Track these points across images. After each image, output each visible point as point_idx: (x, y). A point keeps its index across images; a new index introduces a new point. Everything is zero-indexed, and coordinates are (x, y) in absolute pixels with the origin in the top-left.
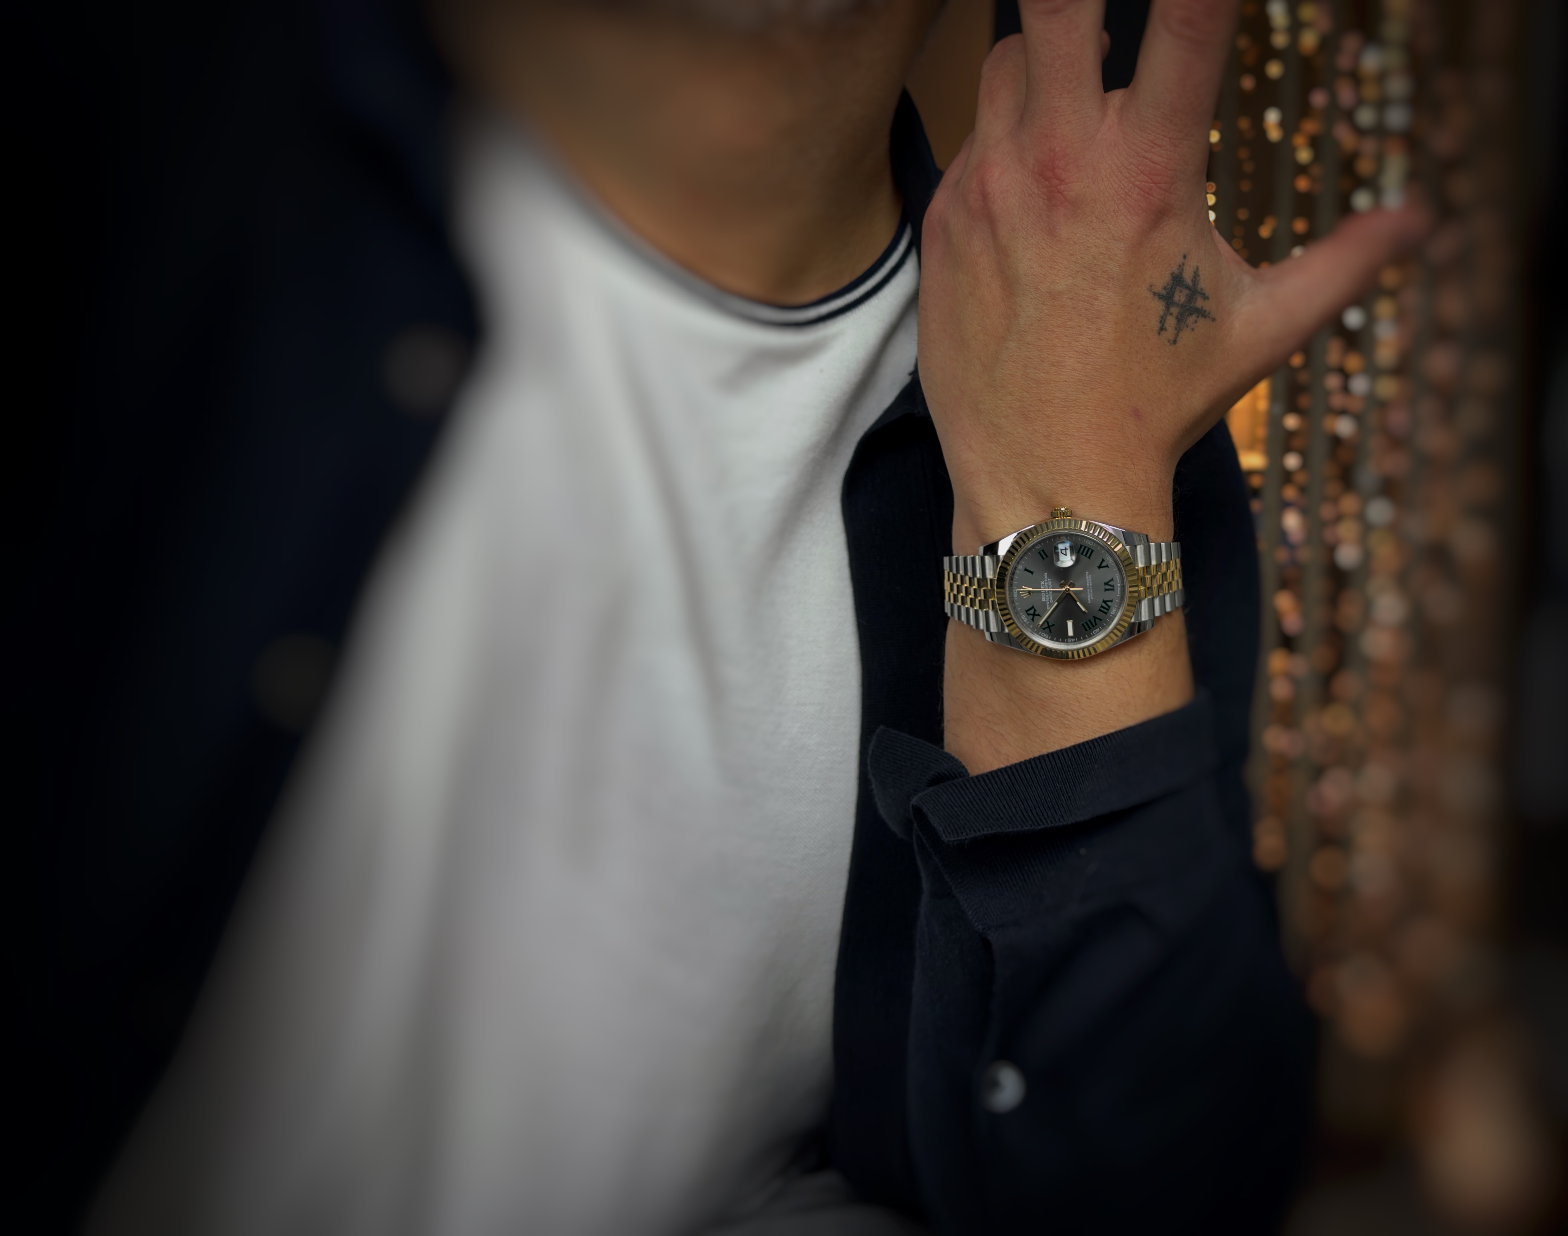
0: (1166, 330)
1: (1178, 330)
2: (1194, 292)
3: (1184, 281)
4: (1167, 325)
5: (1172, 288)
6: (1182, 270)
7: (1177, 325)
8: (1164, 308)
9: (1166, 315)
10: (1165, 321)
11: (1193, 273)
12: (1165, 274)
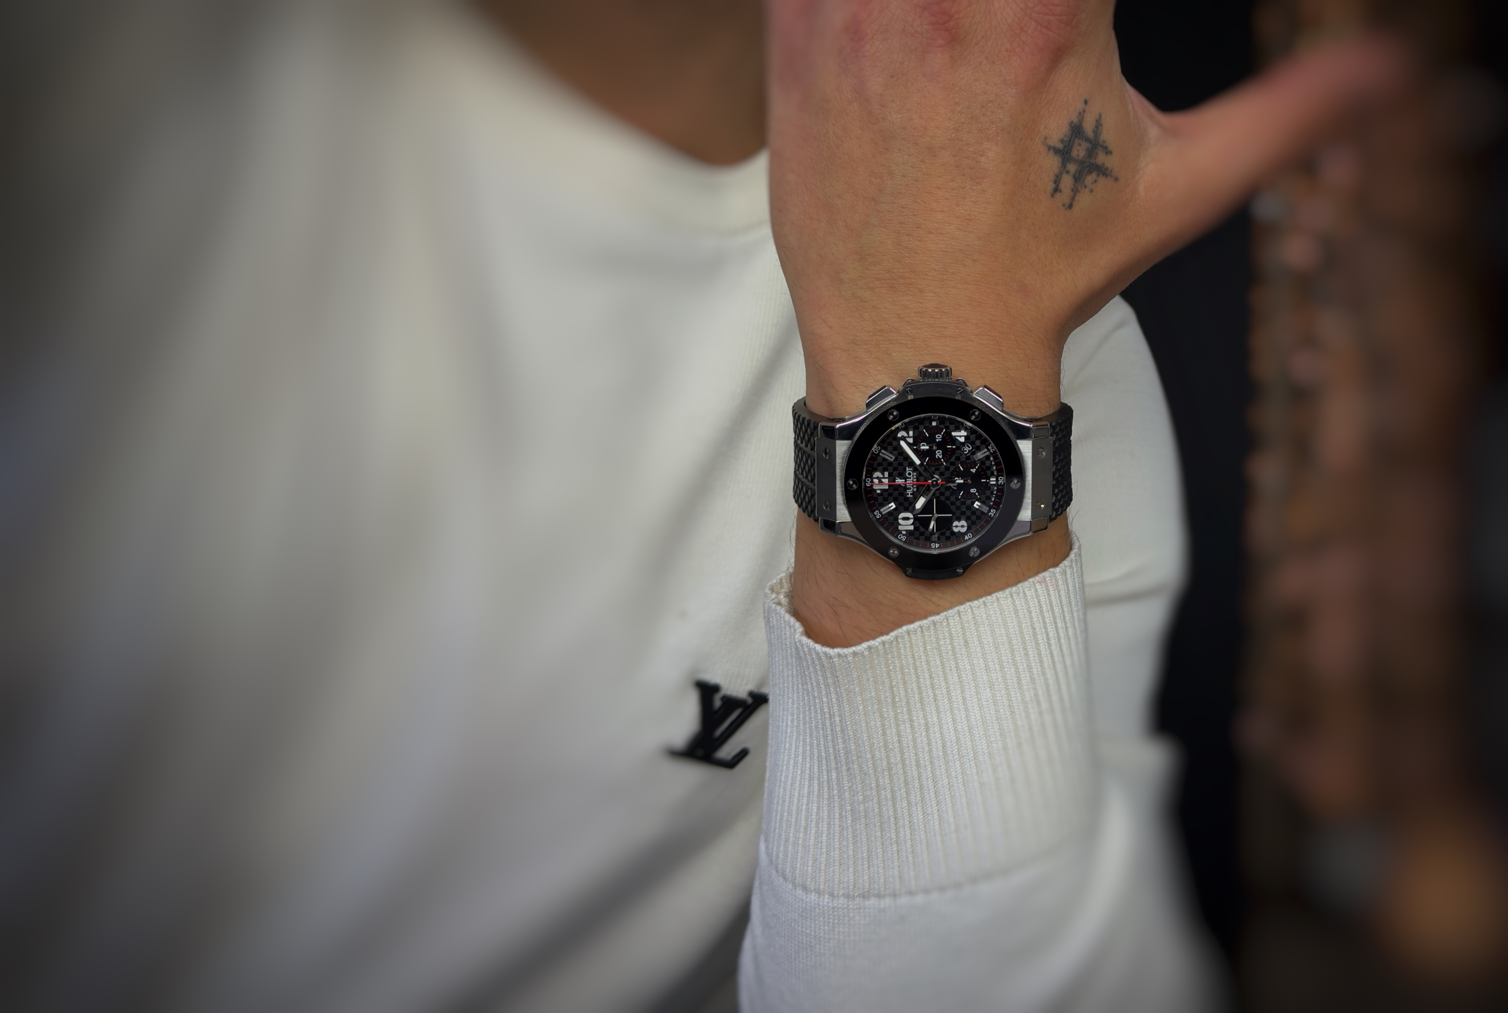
0: (1061, 191)
1: (1075, 191)
2: (1096, 145)
3: (1084, 132)
4: (1062, 186)
5: (1070, 140)
6: (1083, 118)
7: (1074, 185)
8: (1060, 165)
9: (1062, 173)
10: (1060, 181)
11: (1094, 122)
12: (1062, 123)
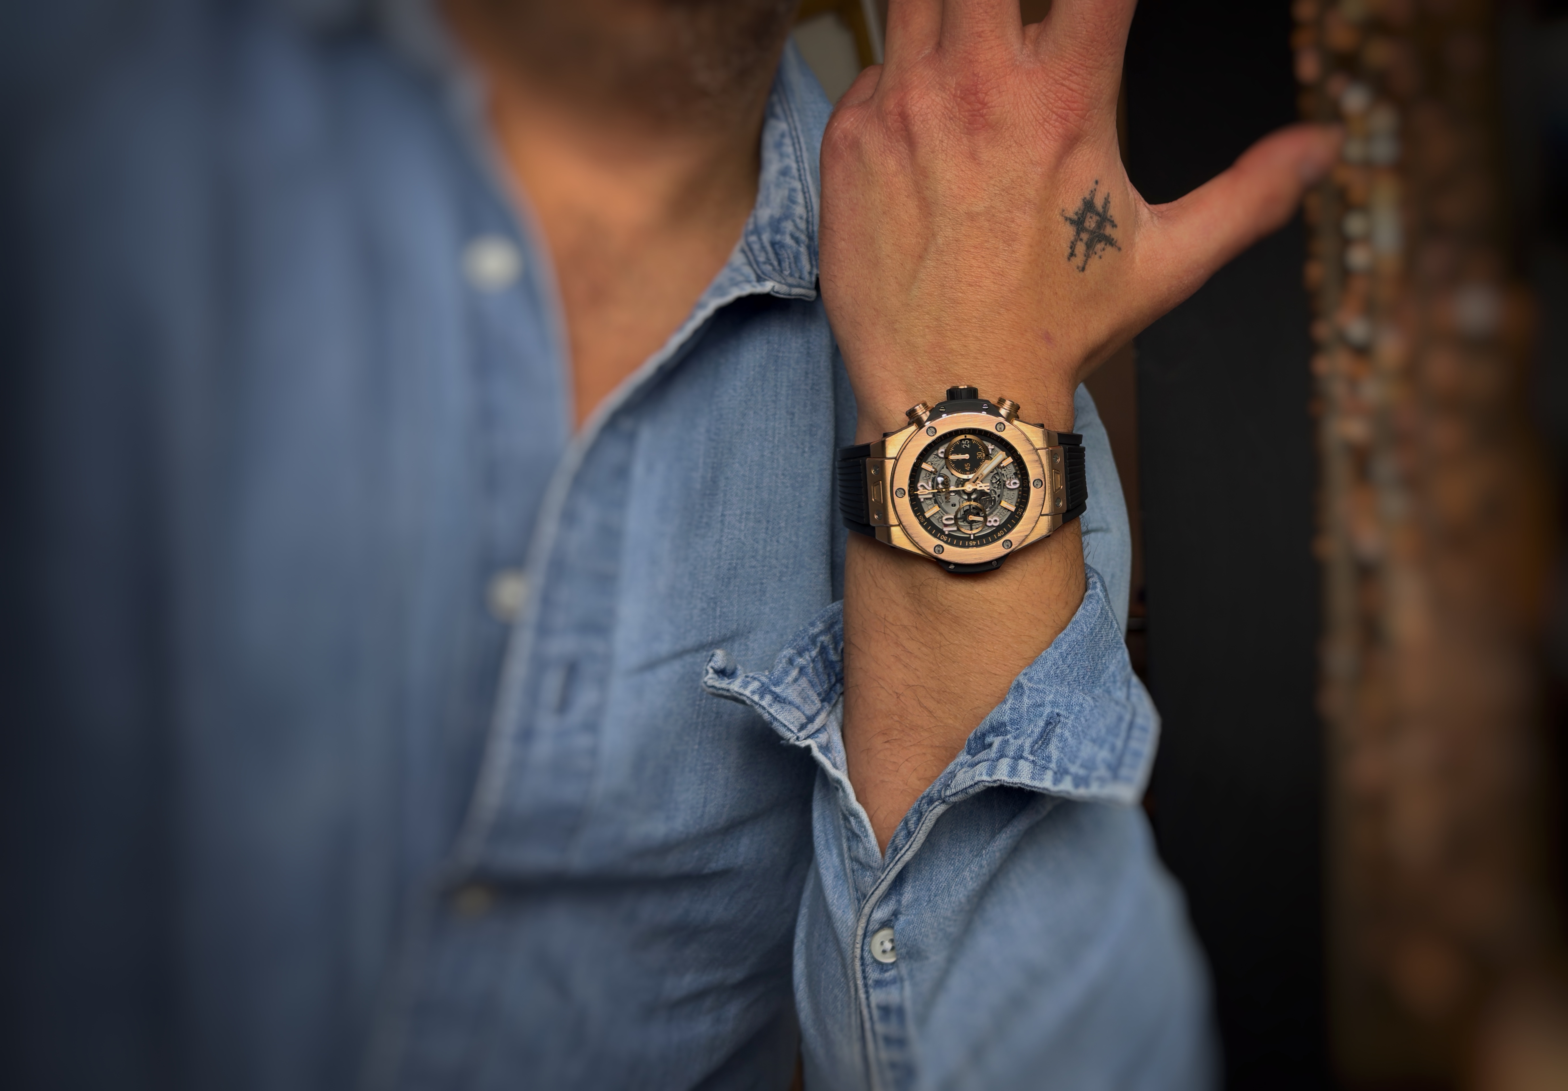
0: (1075, 256)
11: (1103, 200)
12: (1077, 199)
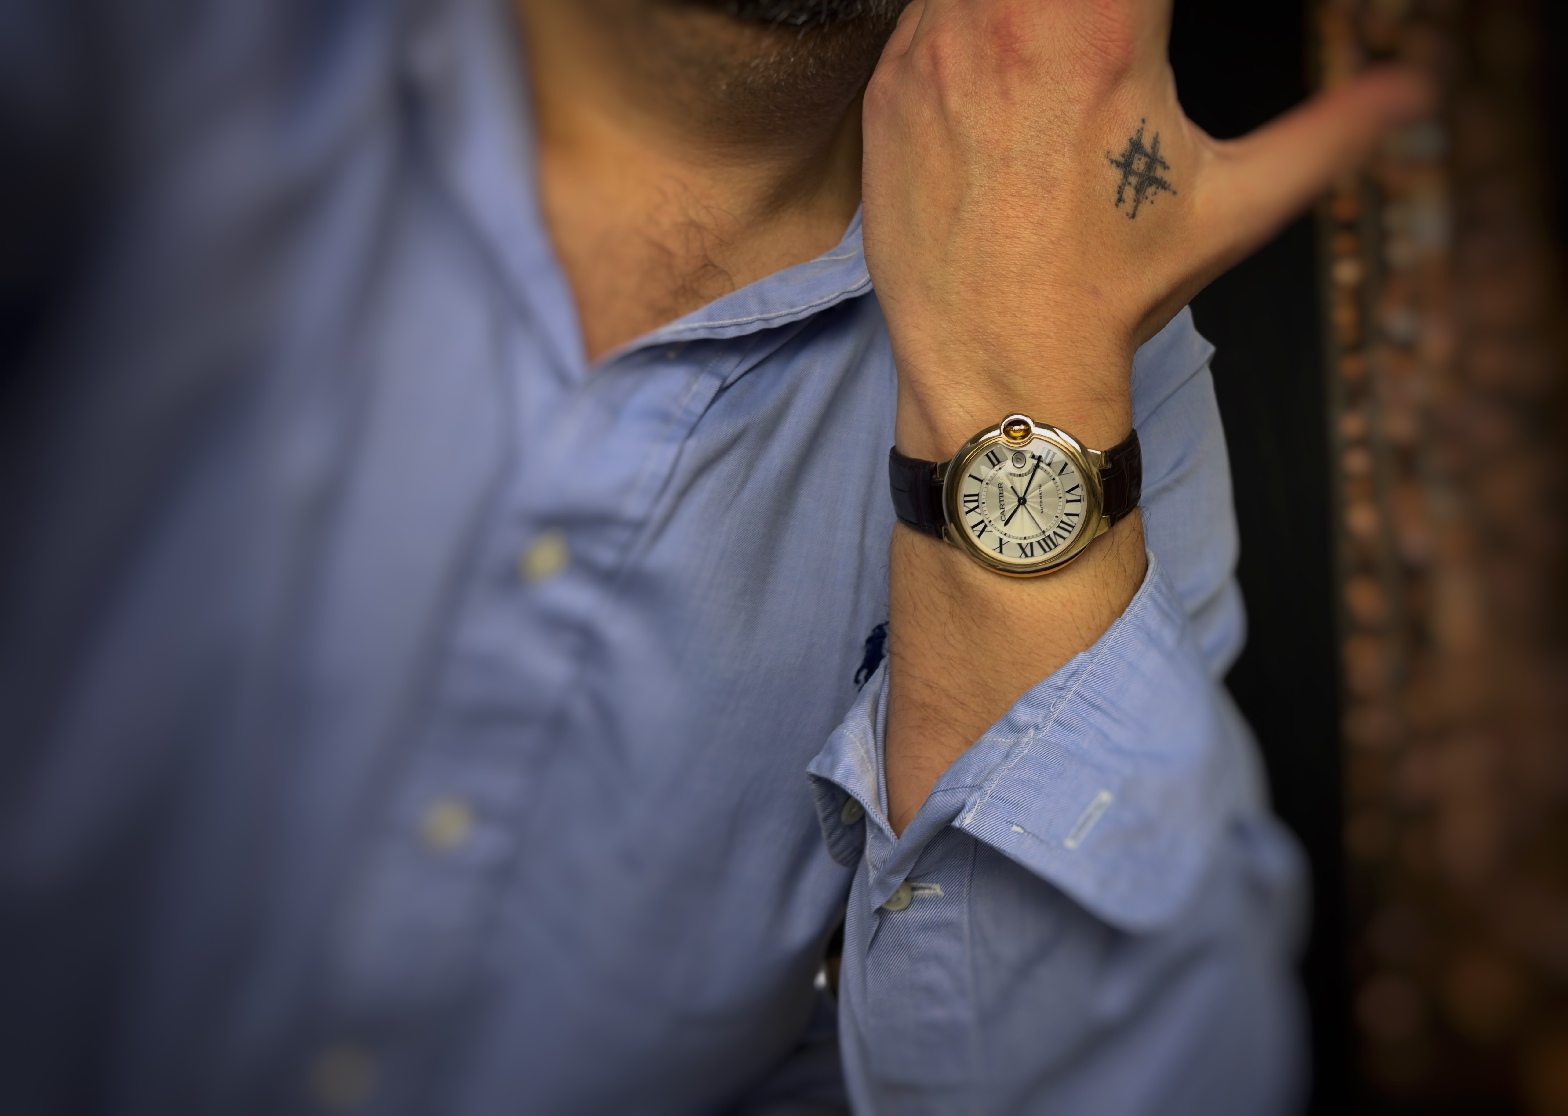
8: (1122, 177)
10: (1123, 191)
12: (1123, 139)
